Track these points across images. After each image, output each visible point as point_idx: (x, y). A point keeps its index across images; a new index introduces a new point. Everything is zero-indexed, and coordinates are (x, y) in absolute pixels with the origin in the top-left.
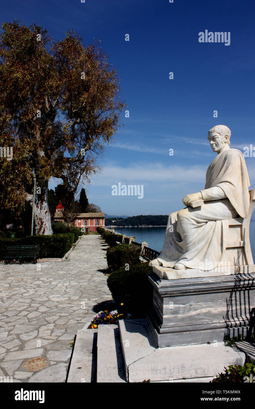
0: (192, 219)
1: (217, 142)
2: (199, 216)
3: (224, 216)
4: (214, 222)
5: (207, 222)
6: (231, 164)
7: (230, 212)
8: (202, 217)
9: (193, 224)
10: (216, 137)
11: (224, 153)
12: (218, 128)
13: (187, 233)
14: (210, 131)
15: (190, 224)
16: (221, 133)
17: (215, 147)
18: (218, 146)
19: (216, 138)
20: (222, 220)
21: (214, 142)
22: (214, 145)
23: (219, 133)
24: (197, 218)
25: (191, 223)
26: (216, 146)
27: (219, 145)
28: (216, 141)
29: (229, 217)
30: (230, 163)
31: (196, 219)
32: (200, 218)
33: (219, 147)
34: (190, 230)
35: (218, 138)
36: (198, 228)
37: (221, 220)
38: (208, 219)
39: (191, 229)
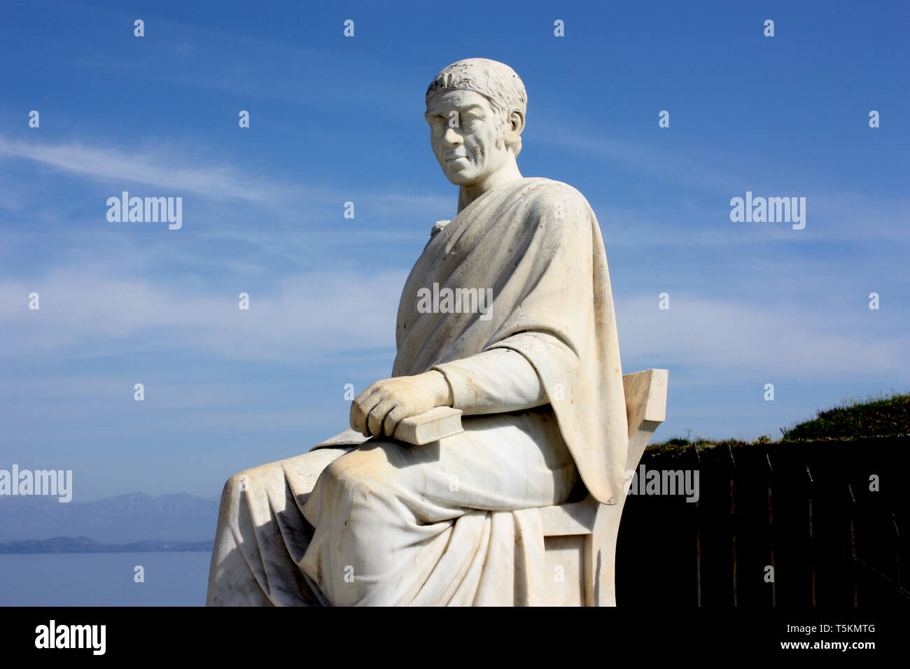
0: (402, 500)
1: (478, 141)
2: (430, 490)
3: (527, 494)
4: (481, 518)
5: (454, 521)
6: (559, 251)
7: (550, 472)
8: (443, 494)
9: (407, 529)
10: (474, 112)
11: (518, 195)
12: (487, 73)
13: (376, 573)
14: (446, 79)
15: (393, 526)
16: (496, 99)
17: (463, 161)
18: (480, 156)
19: (476, 117)
20: (517, 513)
21: (459, 138)
22: (461, 151)
23: (488, 98)
24: (423, 495)
25: (397, 521)
26: (468, 157)
27: (483, 154)
28: (471, 132)
29: (544, 496)
30: (557, 247)
31: (417, 499)
32: (435, 501)
33: (482, 162)
34: (388, 557)
35: (482, 118)
36: (418, 548)
37: (511, 510)
38: (465, 501)
39: (393, 551)
